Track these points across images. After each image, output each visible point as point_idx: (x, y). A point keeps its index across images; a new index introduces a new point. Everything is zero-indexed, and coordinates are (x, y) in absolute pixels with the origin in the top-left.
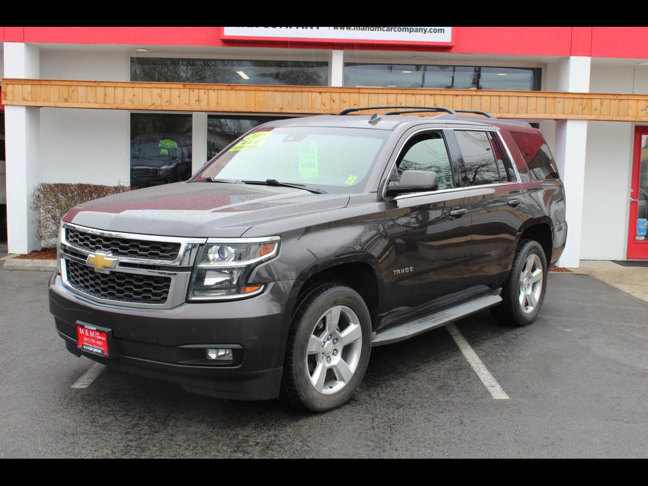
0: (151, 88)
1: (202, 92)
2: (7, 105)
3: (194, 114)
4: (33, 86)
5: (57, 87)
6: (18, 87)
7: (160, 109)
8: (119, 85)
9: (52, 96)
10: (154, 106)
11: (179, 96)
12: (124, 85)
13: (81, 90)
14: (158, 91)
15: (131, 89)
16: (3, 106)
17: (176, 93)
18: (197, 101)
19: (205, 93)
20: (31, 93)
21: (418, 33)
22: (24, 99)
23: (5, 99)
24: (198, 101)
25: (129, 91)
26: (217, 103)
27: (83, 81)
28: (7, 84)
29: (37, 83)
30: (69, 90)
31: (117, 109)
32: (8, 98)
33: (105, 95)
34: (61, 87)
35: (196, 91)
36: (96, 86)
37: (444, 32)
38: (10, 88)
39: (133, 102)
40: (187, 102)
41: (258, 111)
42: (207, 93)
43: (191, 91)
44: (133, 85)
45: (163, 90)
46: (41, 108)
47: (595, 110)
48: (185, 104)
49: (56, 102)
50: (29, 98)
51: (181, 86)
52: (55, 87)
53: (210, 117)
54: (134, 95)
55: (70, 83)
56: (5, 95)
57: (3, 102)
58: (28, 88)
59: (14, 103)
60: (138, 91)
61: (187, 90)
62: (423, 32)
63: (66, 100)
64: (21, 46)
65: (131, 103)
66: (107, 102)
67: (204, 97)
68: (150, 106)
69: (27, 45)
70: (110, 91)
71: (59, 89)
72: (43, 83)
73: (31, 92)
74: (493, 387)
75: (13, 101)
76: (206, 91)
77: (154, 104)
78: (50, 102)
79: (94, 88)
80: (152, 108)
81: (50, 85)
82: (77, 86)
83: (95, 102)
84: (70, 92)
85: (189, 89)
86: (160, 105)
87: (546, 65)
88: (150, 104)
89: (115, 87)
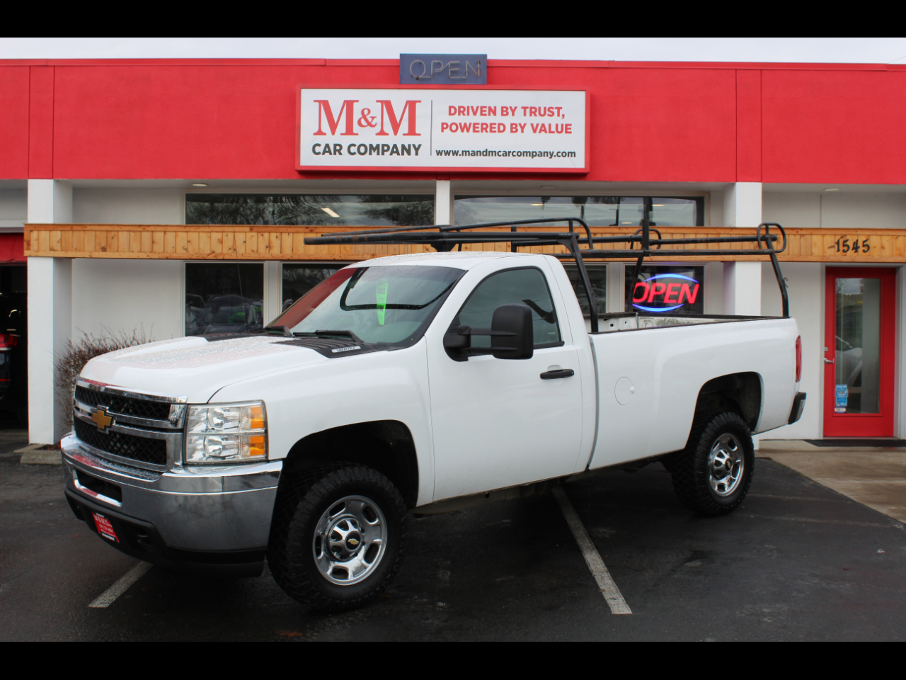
0: (210, 232)
1: (273, 235)
2: (30, 256)
3: (266, 264)
4: (63, 232)
5: (94, 233)
6: (44, 234)
7: (221, 258)
8: (169, 229)
9: (87, 244)
10: (214, 255)
11: (245, 242)
12: (176, 229)
13: (123, 236)
14: (219, 236)
15: (185, 234)
16: (26, 257)
17: (240, 237)
18: (267, 247)
19: (277, 237)
20: (60, 241)
21: (543, 157)
22: (52, 249)
23: (28, 249)
24: (269, 247)
25: (182, 236)
26: (293, 250)
27: (125, 226)
28: (31, 231)
29: (68, 228)
30: (107, 237)
31: (167, 259)
32: (32, 248)
33: (153, 242)
34: (98, 233)
35: (266, 235)
36: (141, 231)
37: (575, 156)
38: (34, 235)
39: (186, 249)
40: (255, 249)
41: (344, 259)
42: (279, 237)
43: (260, 235)
44: (187, 229)
45: (225, 234)
46: (73, 260)
48: (253, 251)
49: (91, 252)
50: (58, 246)
51: (247, 229)
52: (90, 233)
53: (286, 267)
54: (189, 242)
55: (109, 228)
56: (29, 244)
57: (26, 253)
58: (57, 235)
59: (39, 254)
60: (193, 236)
61: (254, 234)
62: (549, 156)
63: (104, 249)
64: (49, 184)
65: (185, 252)
66: (154, 251)
67: (276, 243)
68: (209, 255)
69: (57, 182)
70: (159, 236)
71: (95, 235)
72: (75, 228)
73: (61, 239)
74: (615, 599)
75: (38, 251)
76: (278, 234)
77: (213, 252)
78: (84, 251)
79: (138, 234)
80: (211, 257)
81: (84, 231)
82: (118, 231)
83: (140, 251)
84: (109, 239)
85: (258, 232)
86: (222, 254)
87: (708, 193)
88: (209, 252)
89: (165, 232)
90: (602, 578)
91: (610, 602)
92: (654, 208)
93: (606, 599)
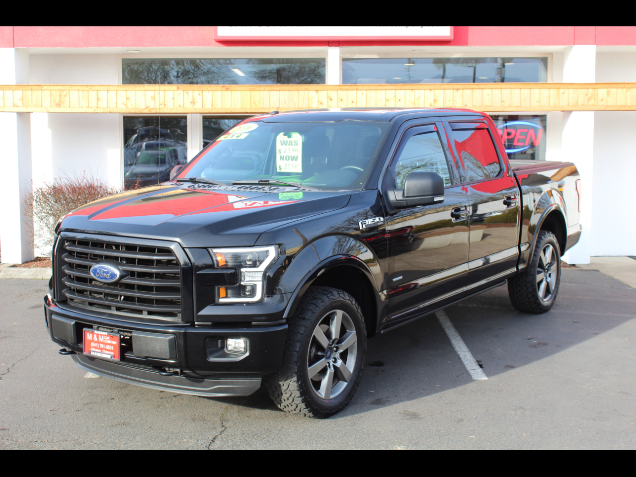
0: (145, 90)
1: (196, 93)
3: (189, 116)
4: (24, 92)
5: (49, 92)
6: (8, 93)
7: (154, 112)
8: (111, 88)
9: (44, 101)
10: (148, 109)
12: (115, 88)
13: (73, 95)
14: (152, 93)
15: (124, 93)
17: (169, 94)
18: (191, 103)
19: (199, 94)
20: (22, 99)
22: (15, 105)
24: (193, 102)
25: (122, 94)
26: (212, 105)
27: (74, 85)
29: (28, 88)
30: (60, 95)
31: (110, 113)
33: (98, 99)
34: (53, 92)
35: (190, 92)
36: (88, 90)
38: (1, 94)
39: (126, 105)
40: (182, 104)
41: (254, 111)
42: (201, 94)
43: (185, 92)
44: (124, 88)
45: (157, 92)
46: (31, 114)
47: (602, 100)
48: (180, 106)
49: (48, 108)
50: (20, 103)
51: (175, 88)
52: (46, 92)
53: (204, 118)
54: (127, 99)
55: (61, 88)
58: (18, 93)
59: (5, 110)
60: (131, 94)
61: (181, 93)
63: (59, 105)
64: (11, 51)
65: (124, 107)
66: (99, 106)
67: (198, 99)
68: (144, 109)
69: (18, 50)
70: (103, 94)
71: (51, 94)
72: (33, 88)
73: (22, 97)
75: (4, 107)
76: (200, 92)
77: (148, 107)
78: (42, 107)
79: (86, 92)
80: (146, 111)
81: (41, 90)
82: (69, 90)
83: (88, 107)
84: (62, 97)
85: (184, 90)
86: (154, 108)
87: (551, 54)
88: (144, 107)
89: (107, 90)
90: (465, 356)
91: (471, 372)
92: (506, 66)
93: (468, 369)
